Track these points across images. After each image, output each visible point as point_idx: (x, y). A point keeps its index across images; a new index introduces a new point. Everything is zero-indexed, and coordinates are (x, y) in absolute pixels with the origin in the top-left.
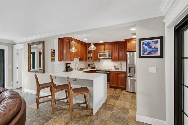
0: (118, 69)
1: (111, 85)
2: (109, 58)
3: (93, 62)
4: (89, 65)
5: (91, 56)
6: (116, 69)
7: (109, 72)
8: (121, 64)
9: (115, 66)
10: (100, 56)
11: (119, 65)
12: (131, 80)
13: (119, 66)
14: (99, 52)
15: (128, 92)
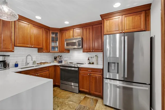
0: (93, 63)
1: (81, 89)
2: (79, 47)
3: (60, 54)
4: (55, 58)
5: (57, 45)
6: (90, 63)
7: (77, 69)
8: (97, 57)
9: (89, 59)
10: (68, 44)
11: (94, 57)
12: (111, 84)
13: (94, 59)
14: (66, 40)
15: (106, 105)
